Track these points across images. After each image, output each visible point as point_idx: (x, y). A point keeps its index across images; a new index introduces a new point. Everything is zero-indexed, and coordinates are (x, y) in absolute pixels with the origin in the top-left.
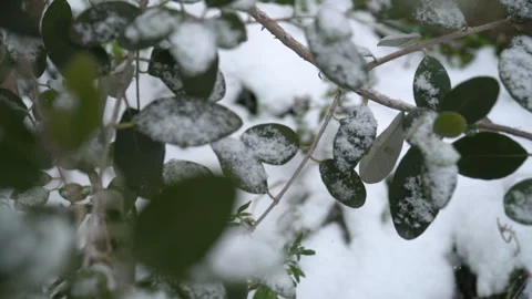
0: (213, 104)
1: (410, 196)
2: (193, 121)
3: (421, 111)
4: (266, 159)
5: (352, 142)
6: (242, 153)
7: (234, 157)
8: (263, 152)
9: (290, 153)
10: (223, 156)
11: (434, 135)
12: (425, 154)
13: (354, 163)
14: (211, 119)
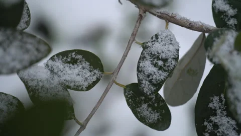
0: (22, 33)
1: (215, 115)
2: (5, 50)
3: (221, 31)
4: (72, 85)
5: (155, 65)
6: (48, 80)
7: (41, 84)
8: (68, 78)
9: (94, 78)
10: (30, 84)
11: (235, 53)
12: (229, 70)
13: (158, 86)
14: (21, 47)
